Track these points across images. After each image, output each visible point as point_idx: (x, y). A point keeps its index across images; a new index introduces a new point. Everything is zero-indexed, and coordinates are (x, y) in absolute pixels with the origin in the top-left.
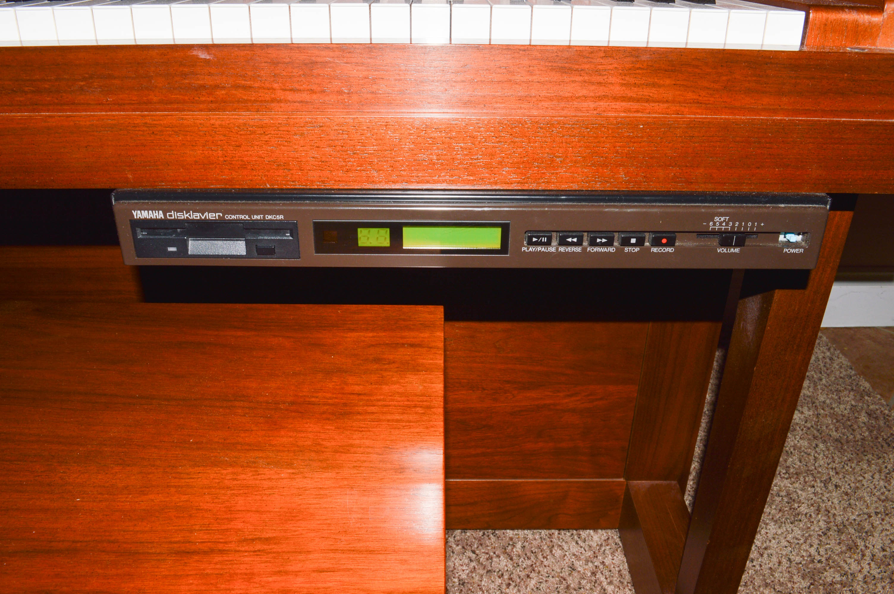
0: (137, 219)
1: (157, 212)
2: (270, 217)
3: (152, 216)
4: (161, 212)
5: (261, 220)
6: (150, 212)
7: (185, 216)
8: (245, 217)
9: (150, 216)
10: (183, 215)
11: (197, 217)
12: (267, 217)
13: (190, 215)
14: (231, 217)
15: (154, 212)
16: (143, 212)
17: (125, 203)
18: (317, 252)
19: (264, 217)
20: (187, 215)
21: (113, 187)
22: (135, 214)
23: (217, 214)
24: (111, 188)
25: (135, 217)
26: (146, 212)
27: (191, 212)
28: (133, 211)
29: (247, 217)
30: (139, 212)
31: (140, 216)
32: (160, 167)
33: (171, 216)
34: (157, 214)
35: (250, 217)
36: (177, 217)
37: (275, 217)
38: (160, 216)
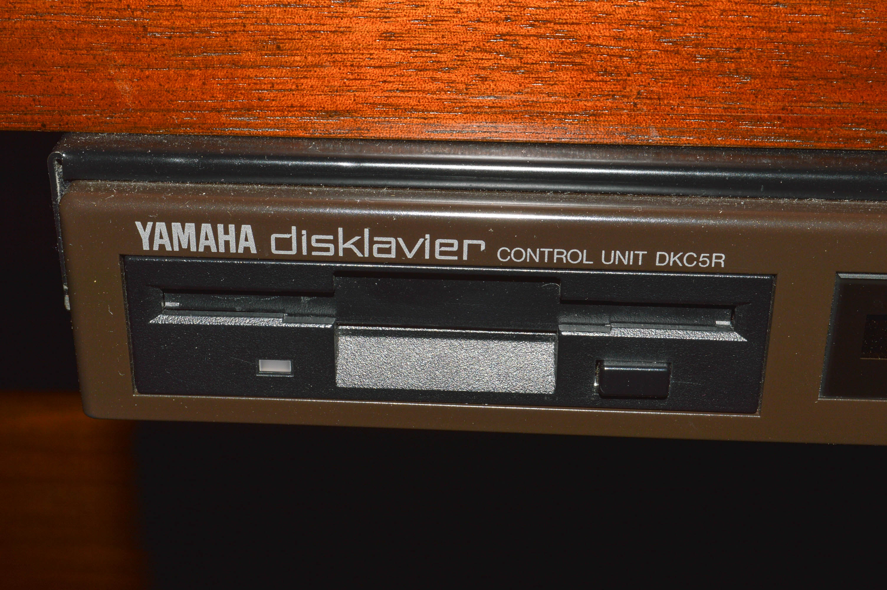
0: (151, 253)
1: (232, 228)
2: (672, 259)
3: (211, 243)
4: (247, 229)
5: (634, 268)
6: (206, 228)
7: (341, 246)
8: (574, 256)
9: (203, 243)
10: (335, 242)
11: (388, 251)
12: (662, 259)
13: (360, 245)
14: (518, 255)
15: (220, 227)
16: (176, 226)
17: (109, 191)
18: (829, 391)
19: (649, 259)
20: (349, 245)
21: (54, 127)
22: (145, 235)
23: (466, 242)
24: (49, 129)
25: (146, 247)
26: (191, 227)
27: (366, 231)
28: (138, 224)
29: (583, 257)
30: (161, 226)
31: (166, 241)
32: (248, 57)
33: (284, 244)
34: (231, 237)
35: (593, 255)
36: (310, 248)
37: (690, 260)
38: (243, 244)
